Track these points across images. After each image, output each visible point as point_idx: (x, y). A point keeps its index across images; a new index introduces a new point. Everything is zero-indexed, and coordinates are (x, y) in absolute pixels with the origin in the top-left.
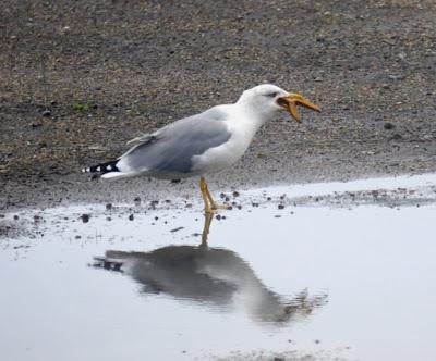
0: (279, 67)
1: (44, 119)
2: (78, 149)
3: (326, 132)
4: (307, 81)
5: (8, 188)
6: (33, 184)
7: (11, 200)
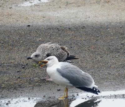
0: (105, 53)
1: (22, 69)
2: (30, 79)
3: (114, 74)
4: (113, 57)
5: (3, 92)
7: (3, 96)
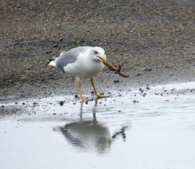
1: (53, 49)
6: (38, 85)
7: (23, 94)
